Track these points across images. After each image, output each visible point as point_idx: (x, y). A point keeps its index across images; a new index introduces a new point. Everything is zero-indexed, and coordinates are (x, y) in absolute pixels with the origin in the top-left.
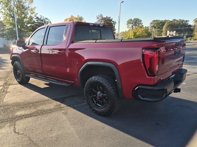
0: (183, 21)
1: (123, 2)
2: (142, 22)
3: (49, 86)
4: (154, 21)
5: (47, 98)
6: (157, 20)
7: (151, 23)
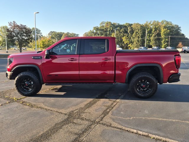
0: (75, 34)
1: (38, 13)
2: (41, 32)
3: (65, 93)
4: (51, 32)
5: (91, 100)
6: (54, 32)
7: (49, 34)
